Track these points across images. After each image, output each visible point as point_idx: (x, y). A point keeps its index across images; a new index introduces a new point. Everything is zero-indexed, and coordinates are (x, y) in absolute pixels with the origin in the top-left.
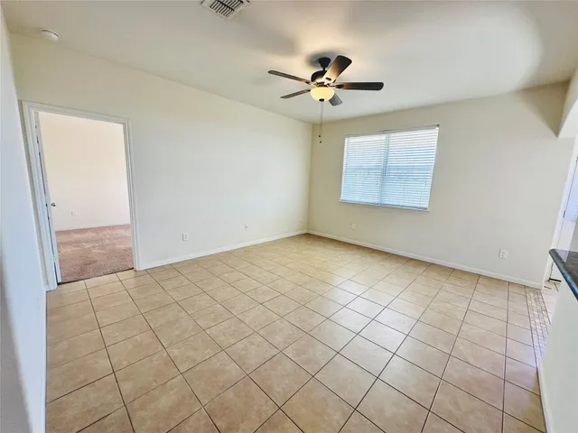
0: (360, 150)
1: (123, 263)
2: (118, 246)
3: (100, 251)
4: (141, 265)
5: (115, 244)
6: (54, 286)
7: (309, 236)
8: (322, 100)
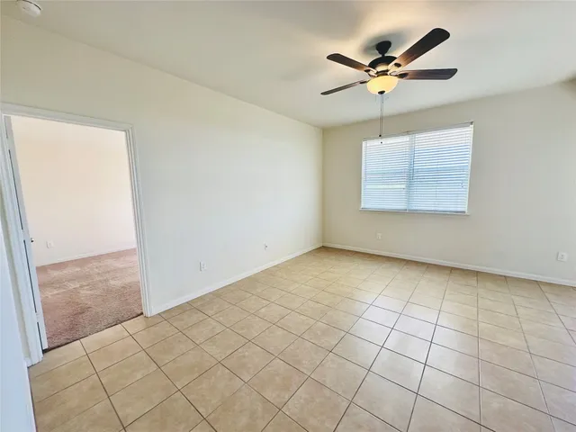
0: (379, 154)
1: (127, 308)
2: (112, 282)
3: (89, 292)
4: (153, 307)
5: (106, 280)
6: (37, 356)
7: (325, 250)
8: (382, 93)
